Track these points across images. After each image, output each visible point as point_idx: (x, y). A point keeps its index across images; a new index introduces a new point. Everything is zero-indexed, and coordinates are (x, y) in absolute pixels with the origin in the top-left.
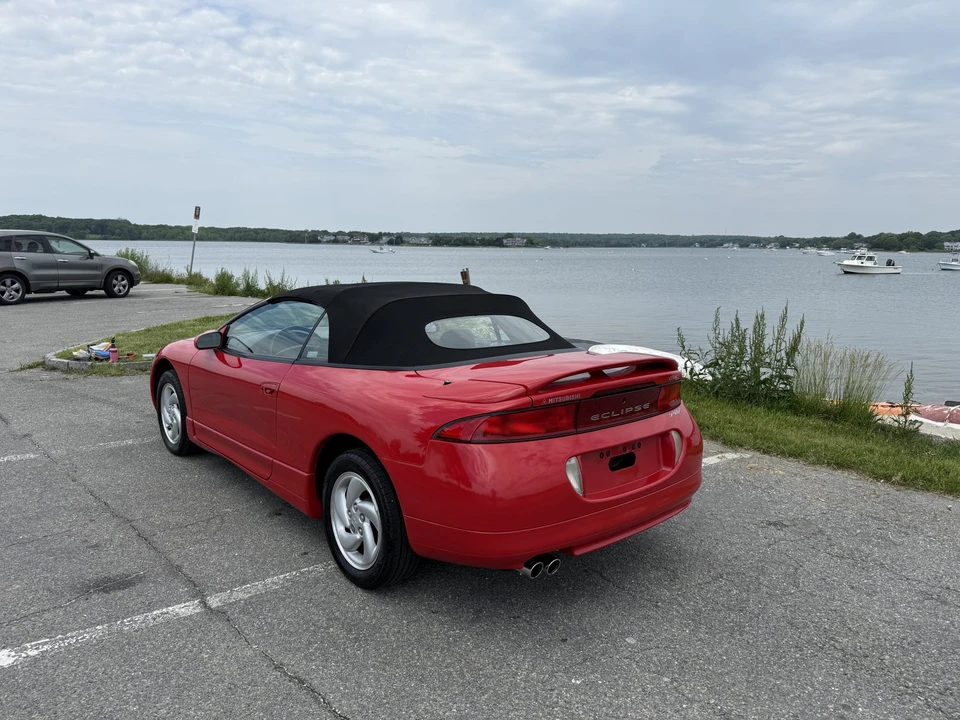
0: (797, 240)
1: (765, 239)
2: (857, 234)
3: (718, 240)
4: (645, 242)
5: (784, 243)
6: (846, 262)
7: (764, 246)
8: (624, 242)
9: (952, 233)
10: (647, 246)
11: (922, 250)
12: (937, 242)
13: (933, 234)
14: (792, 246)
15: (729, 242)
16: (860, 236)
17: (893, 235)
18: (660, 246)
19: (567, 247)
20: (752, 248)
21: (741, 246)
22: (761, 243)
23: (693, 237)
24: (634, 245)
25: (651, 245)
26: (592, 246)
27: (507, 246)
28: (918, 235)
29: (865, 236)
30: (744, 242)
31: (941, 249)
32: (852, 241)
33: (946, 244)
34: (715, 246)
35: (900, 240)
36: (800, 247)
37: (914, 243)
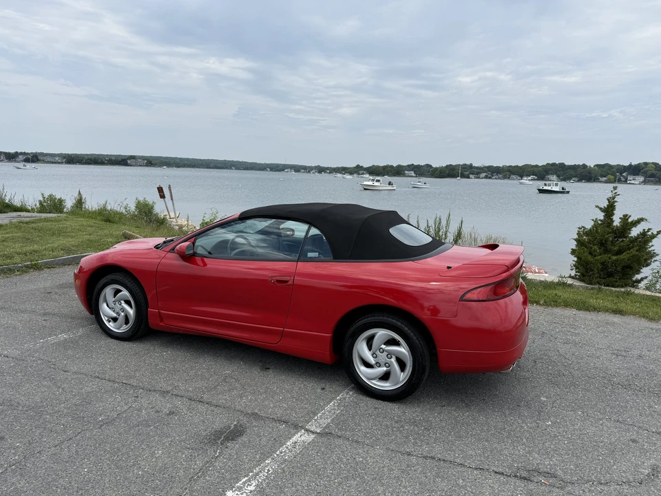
0: (327, 168)
1: (309, 167)
2: (361, 165)
3: (281, 167)
4: (234, 166)
5: (321, 170)
6: (365, 183)
7: (309, 172)
8: (220, 165)
9: (408, 165)
10: (236, 169)
11: (395, 176)
12: (401, 171)
13: (399, 166)
14: (325, 172)
15: (288, 168)
16: (362, 167)
17: (380, 167)
18: (245, 169)
19: (179, 167)
20: (302, 172)
21: (296, 171)
22: (307, 169)
23: (265, 164)
24: (227, 168)
25: (238, 168)
26: (197, 167)
27: (131, 166)
28: (392, 166)
29: (365, 167)
30: (297, 169)
31: (404, 175)
32: (358, 170)
33: (406, 172)
34: (279, 171)
35: (384, 170)
36: (330, 173)
37: (391, 171)
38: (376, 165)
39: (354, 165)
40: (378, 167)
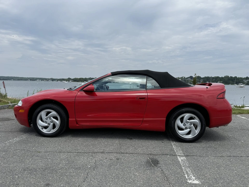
0: (56, 79)
1: (48, 79)
2: (70, 78)
3: (35, 79)
4: (13, 79)
5: (53, 80)
7: (48, 81)
8: (6, 79)
9: (89, 78)
10: (13, 80)
12: (87, 80)
13: (85, 78)
14: (55, 81)
15: (38, 79)
16: (71, 79)
17: (78, 78)
18: (18, 80)
20: (45, 81)
23: (27, 78)
24: (9, 80)
28: (83, 78)
29: (72, 78)
30: (42, 79)
32: (69, 80)
34: (34, 80)
35: (80, 79)
36: (57, 81)
37: (83, 80)
38: (76, 78)
39: (67, 78)
40: (77, 78)
